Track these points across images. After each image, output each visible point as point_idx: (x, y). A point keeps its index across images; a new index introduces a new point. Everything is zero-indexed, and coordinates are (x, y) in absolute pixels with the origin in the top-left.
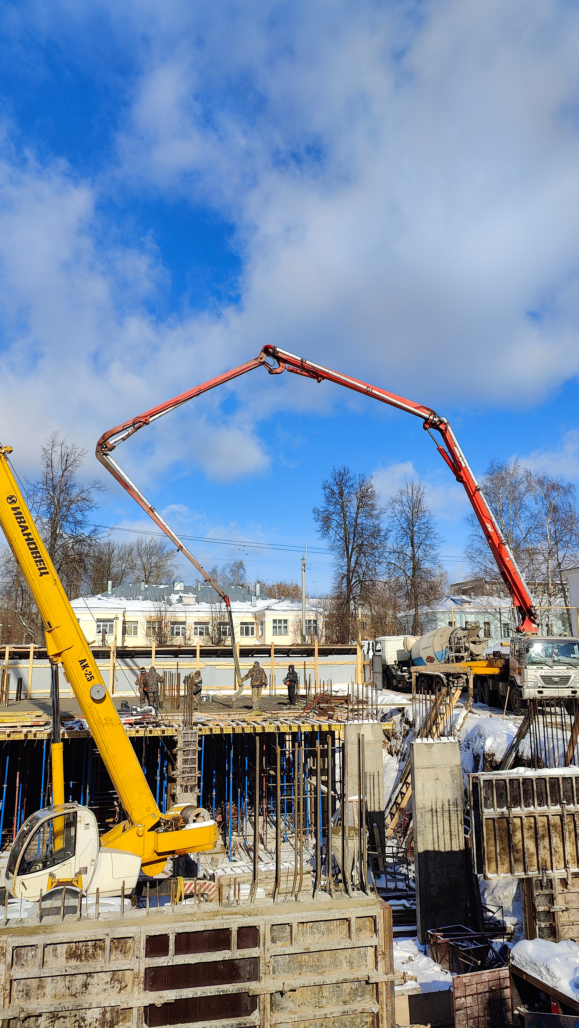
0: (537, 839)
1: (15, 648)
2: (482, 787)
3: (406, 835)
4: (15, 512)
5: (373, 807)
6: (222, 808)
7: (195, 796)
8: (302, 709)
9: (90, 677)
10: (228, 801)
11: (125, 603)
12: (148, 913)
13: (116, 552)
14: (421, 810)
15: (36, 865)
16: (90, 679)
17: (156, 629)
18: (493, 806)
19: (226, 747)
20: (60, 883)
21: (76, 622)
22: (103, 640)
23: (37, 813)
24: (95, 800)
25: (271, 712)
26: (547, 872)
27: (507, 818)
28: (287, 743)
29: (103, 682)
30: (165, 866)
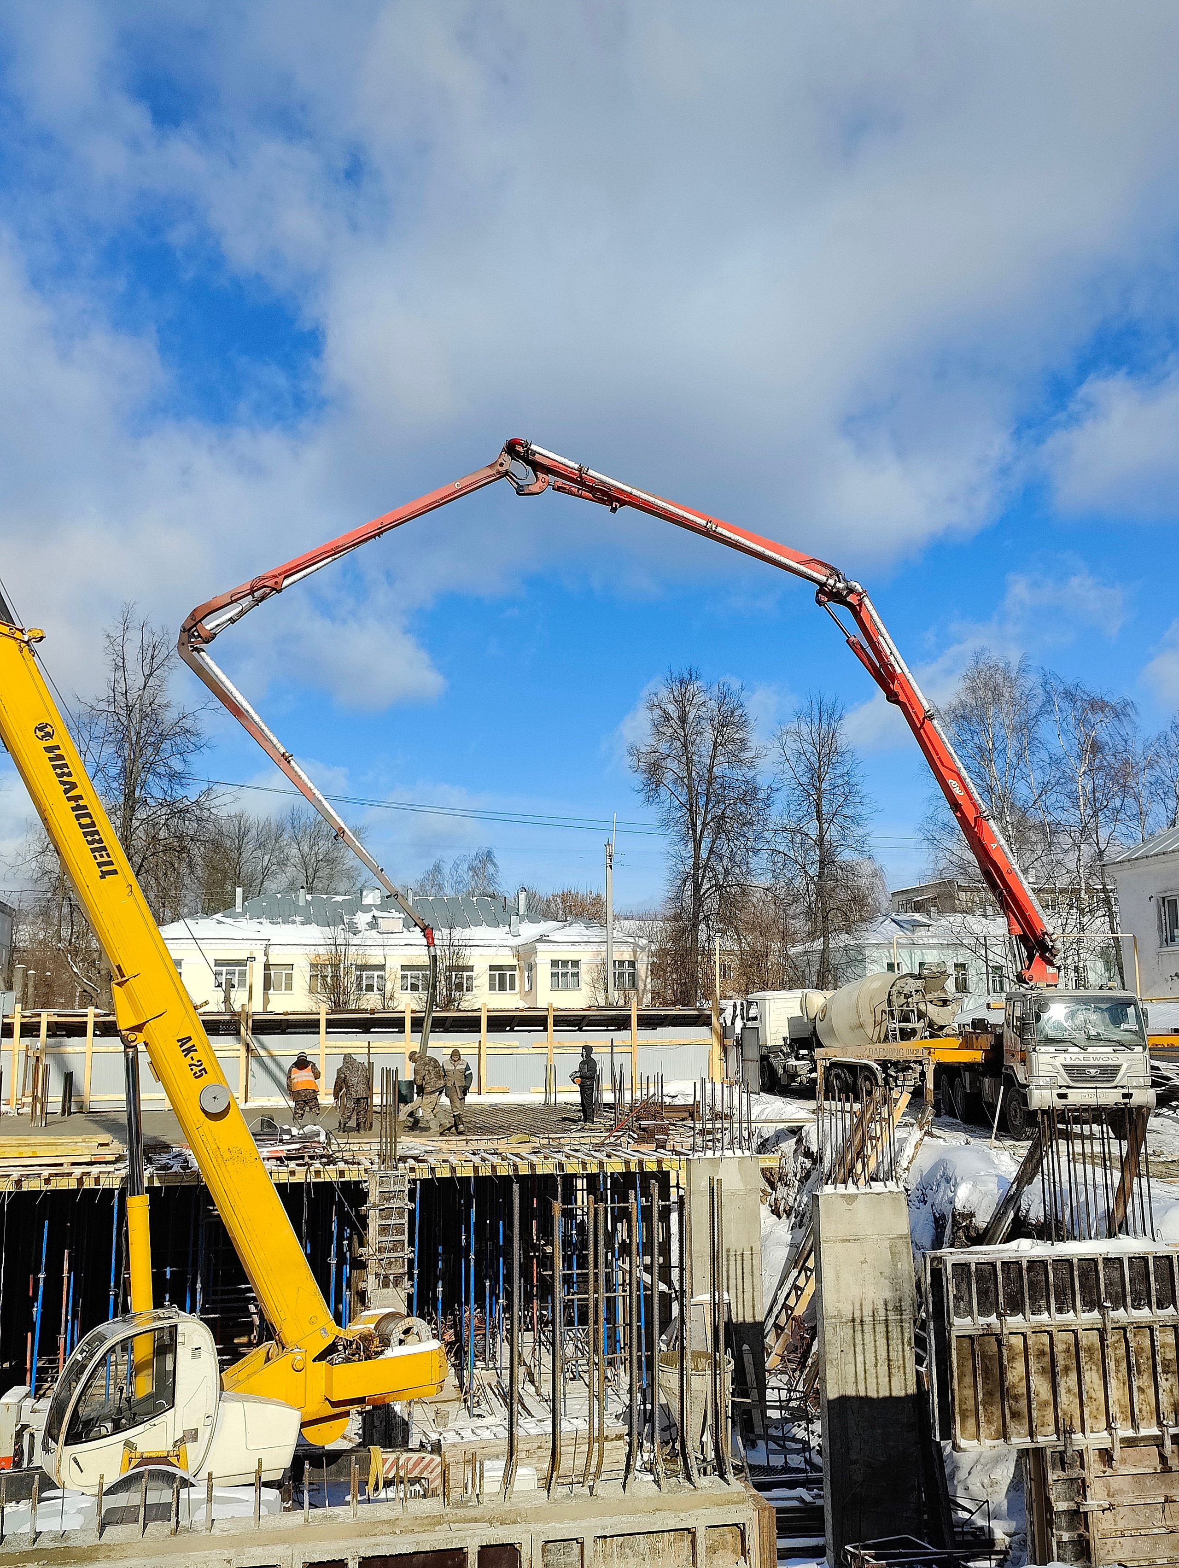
0: (1052, 1375)
1: (59, 1016)
2: (950, 1276)
3: (805, 1367)
4: (51, 755)
5: (742, 1314)
6: (455, 1316)
7: (403, 1295)
8: (607, 1130)
9: (200, 1071)
10: (467, 1303)
11: (267, 930)
12: (307, 1520)
13: (253, 832)
14: (833, 1320)
15: (100, 1426)
16: (199, 1074)
17: (329, 979)
18: (971, 1313)
19: (462, 1202)
20: (145, 1461)
21: (171, 966)
22: (227, 1000)
23: (101, 1328)
24: (214, 1302)
25: (547, 1136)
26: (1073, 1436)
27: (997, 1335)
28: (579, 1193)
29: (225, 1080)
30: (347, 1424)
